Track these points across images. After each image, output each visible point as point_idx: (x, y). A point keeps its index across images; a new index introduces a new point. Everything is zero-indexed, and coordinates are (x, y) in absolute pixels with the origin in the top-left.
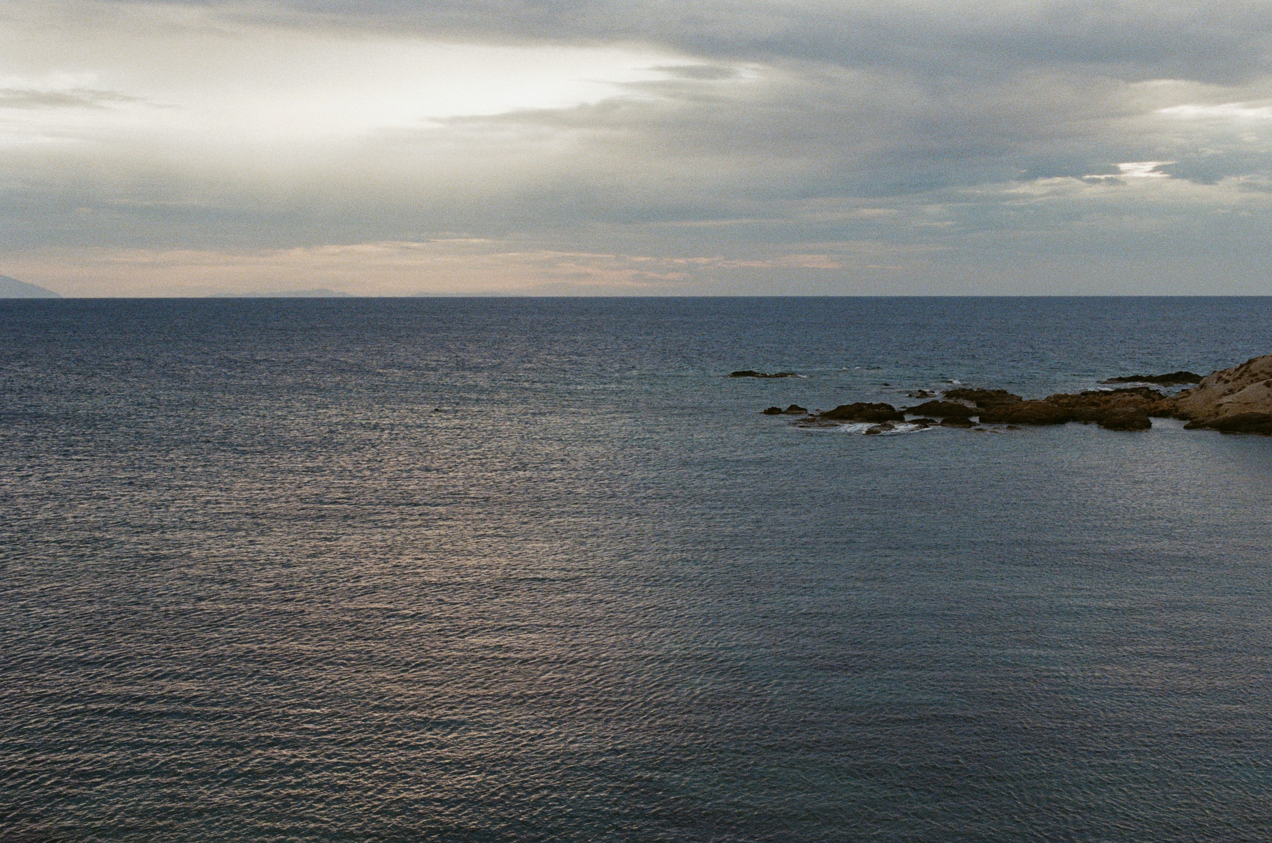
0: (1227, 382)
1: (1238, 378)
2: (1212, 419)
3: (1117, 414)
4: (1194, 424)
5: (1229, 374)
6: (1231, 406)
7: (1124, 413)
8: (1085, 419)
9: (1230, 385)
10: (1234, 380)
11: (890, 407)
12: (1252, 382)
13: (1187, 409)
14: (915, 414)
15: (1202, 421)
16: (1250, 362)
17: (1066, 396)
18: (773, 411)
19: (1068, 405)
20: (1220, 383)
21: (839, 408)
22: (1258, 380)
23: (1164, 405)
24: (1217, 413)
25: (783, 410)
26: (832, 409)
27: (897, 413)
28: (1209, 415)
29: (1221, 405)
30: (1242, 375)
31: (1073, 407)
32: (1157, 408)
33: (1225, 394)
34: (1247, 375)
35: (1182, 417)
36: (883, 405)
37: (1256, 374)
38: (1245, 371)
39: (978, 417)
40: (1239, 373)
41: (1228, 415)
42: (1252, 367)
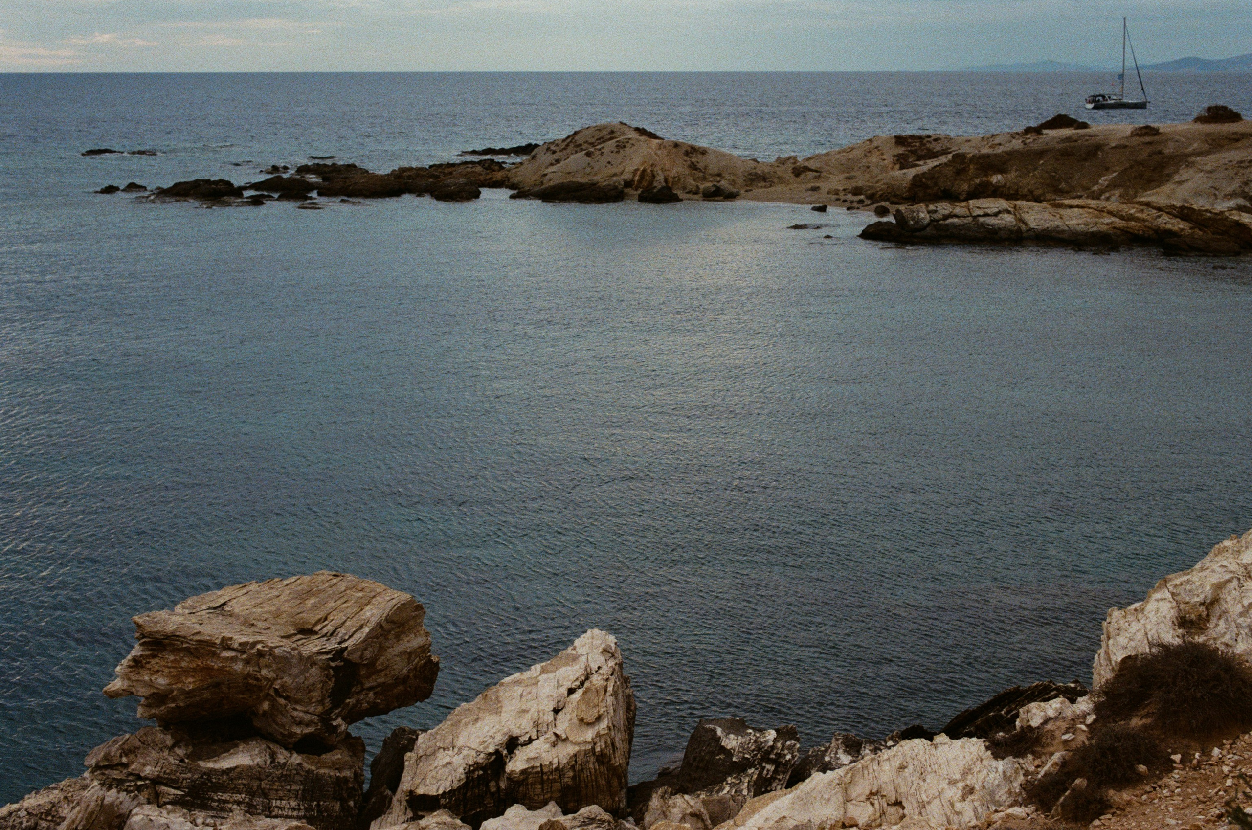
0: (554, 152)
1: (565, 149)
2: (537, 189)
3: (448, 186)
4: (521, 193)
5: (557, 145)
6: (556, 175)
7: (455, 185)
8: (419, 192)
9: (556, 156)
10: (561, 151)
11: (228, 183)
12: (576, 152)
13: (516, 180)
14: (256, 190)
15: (529, 190)
16: (576, 133)
17: (411, 169)
18: (110, 190)
19: (409, 177)
20: (548, 154)
21: (176, 185)
22: (582, 150)
23: (498, 176)
24: (542, 183)
25: (121, 188)
26: (169, 186)
27: (235, 189)
28: (535, 185)
29: (545, 175)
30: (567, 145)
31: (414, 179)
32: (491, 178)
33: (552, 164)
34: (572, 145)
35: (512, 187)
36: (221, 181)
37: (581, 145)
38: (571, 142)
39: (316, 192)
40: (566, 143)
41: (552, 184)
42: (577, 138)
